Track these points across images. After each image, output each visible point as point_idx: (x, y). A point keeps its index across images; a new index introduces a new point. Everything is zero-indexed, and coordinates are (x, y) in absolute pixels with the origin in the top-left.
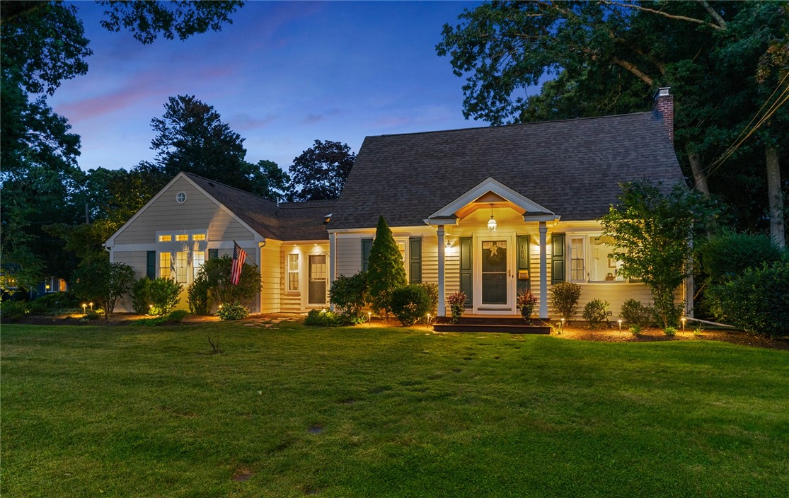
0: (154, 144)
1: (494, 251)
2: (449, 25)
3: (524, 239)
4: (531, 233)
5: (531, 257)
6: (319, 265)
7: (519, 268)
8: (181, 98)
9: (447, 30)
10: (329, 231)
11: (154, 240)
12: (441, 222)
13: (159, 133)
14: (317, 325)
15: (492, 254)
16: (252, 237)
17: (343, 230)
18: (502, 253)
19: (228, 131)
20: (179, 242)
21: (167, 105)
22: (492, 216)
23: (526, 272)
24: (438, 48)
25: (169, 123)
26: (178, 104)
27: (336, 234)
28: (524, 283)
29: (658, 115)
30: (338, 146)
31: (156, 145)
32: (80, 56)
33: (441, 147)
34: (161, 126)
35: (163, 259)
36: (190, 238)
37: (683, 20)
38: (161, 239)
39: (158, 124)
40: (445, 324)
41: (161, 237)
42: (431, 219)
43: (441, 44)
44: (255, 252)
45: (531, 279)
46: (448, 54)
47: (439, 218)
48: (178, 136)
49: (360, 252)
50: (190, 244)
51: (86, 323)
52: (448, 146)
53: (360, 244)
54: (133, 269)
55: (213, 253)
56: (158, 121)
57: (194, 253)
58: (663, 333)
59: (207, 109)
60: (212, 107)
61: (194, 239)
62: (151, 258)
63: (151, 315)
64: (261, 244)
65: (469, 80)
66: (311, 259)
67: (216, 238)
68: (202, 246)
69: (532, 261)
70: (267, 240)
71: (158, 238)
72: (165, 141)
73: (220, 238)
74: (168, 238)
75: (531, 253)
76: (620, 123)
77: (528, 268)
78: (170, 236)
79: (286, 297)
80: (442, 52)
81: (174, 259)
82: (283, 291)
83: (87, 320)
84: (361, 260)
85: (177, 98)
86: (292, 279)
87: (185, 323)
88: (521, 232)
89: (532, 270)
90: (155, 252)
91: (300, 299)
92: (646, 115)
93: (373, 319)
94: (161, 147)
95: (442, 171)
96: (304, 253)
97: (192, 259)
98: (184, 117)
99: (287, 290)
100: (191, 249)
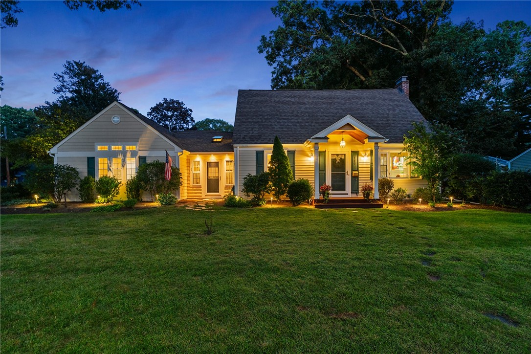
0: (55, 90)
1: (338, 160)
2: (265, 36)
3: (355, 153)
4: (359, 150)
5: (359, 164)
6: (213, 168)
7: (353, 170)
8: (75, 62)
9: (264, 38)
10: (234, 145)
11: (93, 149)
12: (317, 141)
13: (59, 84)
14: (236, 206)
15: (337, 162)
16: (173, 149)
17: (244, 145)
18: (343, 161)
19: (109, 87)
20: (115, 151)
21: (65, 65)
22: (343, 139)
23: (357, 172)
24: (259, 48)
25: (66, 77)
26: (73, 67)
27: (238, 148)
28: (355, 179)
29: (401, 90)
30: (178, 102)
31: (57, 91)
32: (11, 12)
33: (289, 99)
34: (61, 79)
35: (102, 163)
36: (124, 148)
37: (388, 47)
38: (99, 148)
39: (59, 77)
40: (321, 204)
41: (99, 147)
42: (312, 139)
43: (260, 46)
44: (176, 159)
45: (359, 176)
46: (265, 52)
47: (317, 138)
48: (73, 87)
49: (255, 159)
50: (124, 153)
51: (48, 211)
52: (293, 99)
53: (255, 154)
54: (77, 170)
55: (142, 159)
56: (59, 75)
57: (127, 159)
58: (446, 206)
59: (95, 72)
60: (97, 71)
61: (127, 149)
62: (91, 163)
63: (98, 203)
64: (179, 154)
65: (275, 68)
66: (209, 164)
67: (144, 149)
68: (134, 154)
69: (360, 166)
70: (184, 151)
71: (97, 148)
72: (63, 89)
73: (147, 149)
74: (106, 148)
75: (359, 161)
76: (383, 93)
77: (358, 170)
78: (121, 147)
79: (191, 189)
80: (261, 51)
81: (110, 163)
82: (189, 185)
83: (49, 209)
84: (255, 164)
85: (72, 62)
86: (195, 177)
87: (138, 209)
88: (354, 149)
89: (360, 171)
90: (94, 157)
91: (201, 190)
92: (396, 91)
93: (274, 202)
94: (60, 93)
95: (295, 113)
96: (204, 160)
97: (126, 163)
98: (77, 75)
99: (192, 184)
100: (125, 156)
